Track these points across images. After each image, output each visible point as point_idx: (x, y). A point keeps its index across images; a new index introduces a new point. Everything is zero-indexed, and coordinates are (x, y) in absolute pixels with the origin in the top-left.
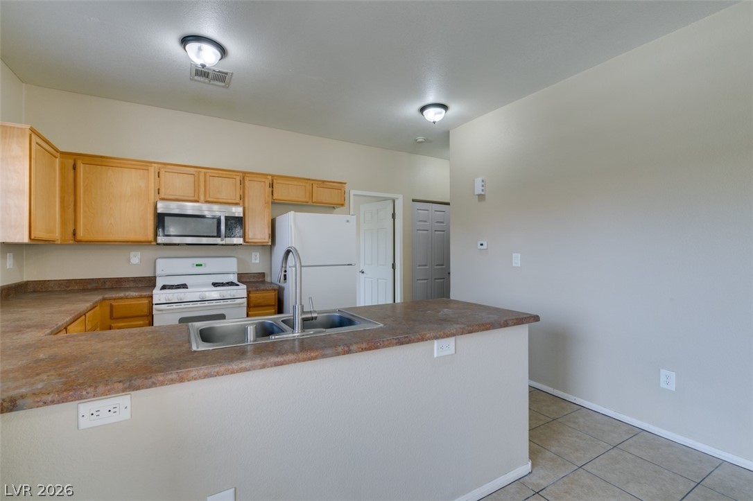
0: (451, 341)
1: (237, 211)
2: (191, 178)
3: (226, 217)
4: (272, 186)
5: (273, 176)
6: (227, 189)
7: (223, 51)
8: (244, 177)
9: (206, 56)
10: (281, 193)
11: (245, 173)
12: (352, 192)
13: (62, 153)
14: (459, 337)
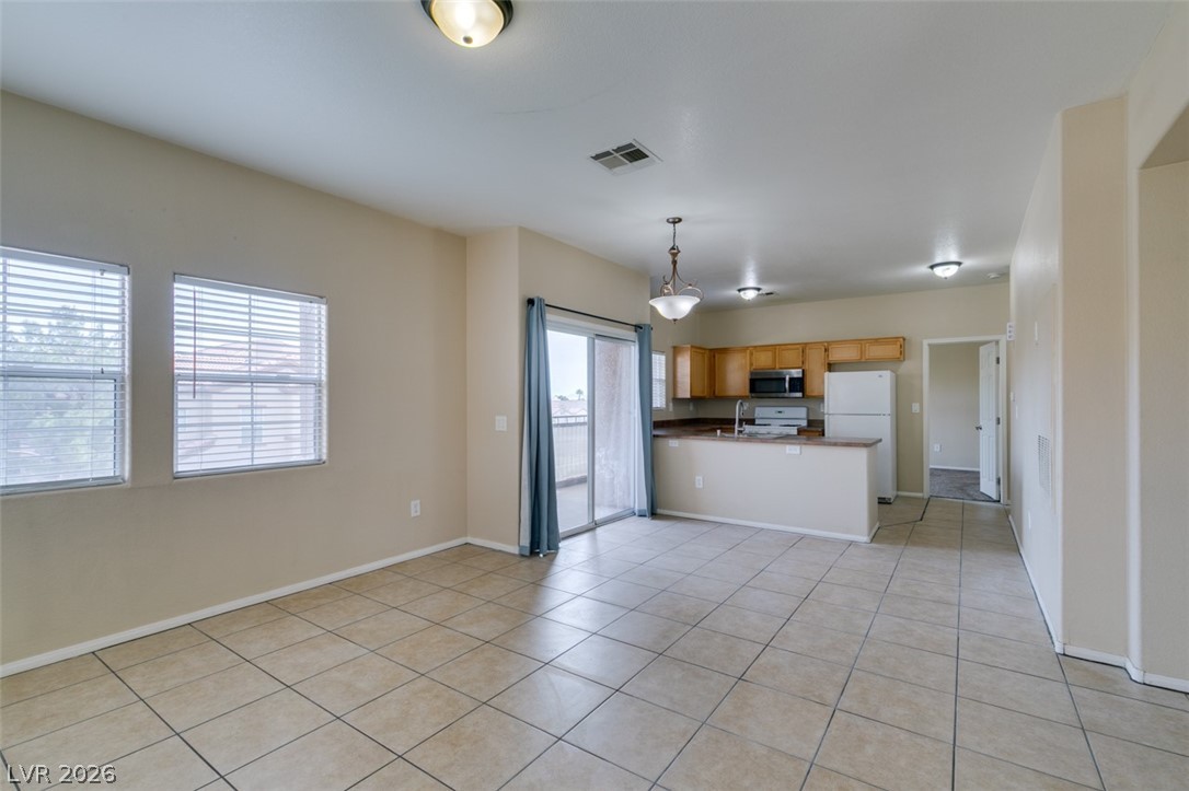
0: (798, 447)
1: (796, 373)
2: (770, 354)
3: (791, 379)
4: (826, 350)
5: (827, 342)
6: (791, 356)
7: (759, 289)
8: (804, 348)
9: (750, 295)
10: (836, 356)
11: (806, 344)
12: (926, 343)
13: (711, 350)
14: (804, 446)
